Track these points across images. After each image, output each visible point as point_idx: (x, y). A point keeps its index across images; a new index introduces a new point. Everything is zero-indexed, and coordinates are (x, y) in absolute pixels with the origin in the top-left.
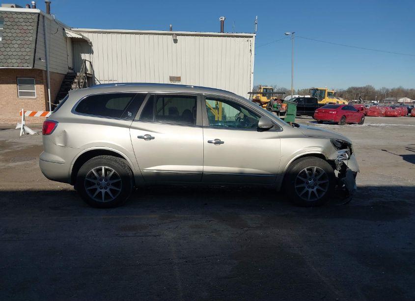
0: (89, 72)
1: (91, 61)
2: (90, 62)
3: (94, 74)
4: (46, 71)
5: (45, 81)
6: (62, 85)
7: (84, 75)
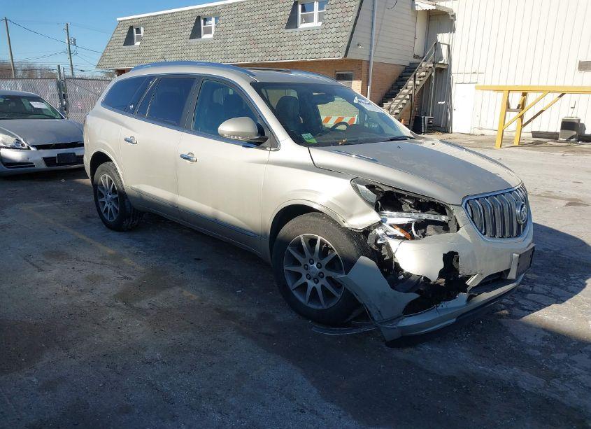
0: (445, 60)
1: (450, 44)
2: (449, 46)
3: (451, 66)
4: (369, 62)
5: (364, 75)
6: (397, 81)
7: (431, 65)
